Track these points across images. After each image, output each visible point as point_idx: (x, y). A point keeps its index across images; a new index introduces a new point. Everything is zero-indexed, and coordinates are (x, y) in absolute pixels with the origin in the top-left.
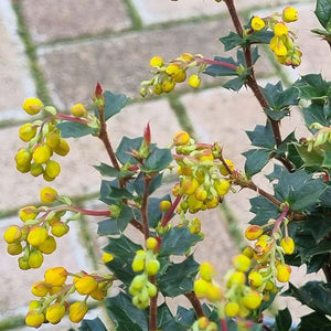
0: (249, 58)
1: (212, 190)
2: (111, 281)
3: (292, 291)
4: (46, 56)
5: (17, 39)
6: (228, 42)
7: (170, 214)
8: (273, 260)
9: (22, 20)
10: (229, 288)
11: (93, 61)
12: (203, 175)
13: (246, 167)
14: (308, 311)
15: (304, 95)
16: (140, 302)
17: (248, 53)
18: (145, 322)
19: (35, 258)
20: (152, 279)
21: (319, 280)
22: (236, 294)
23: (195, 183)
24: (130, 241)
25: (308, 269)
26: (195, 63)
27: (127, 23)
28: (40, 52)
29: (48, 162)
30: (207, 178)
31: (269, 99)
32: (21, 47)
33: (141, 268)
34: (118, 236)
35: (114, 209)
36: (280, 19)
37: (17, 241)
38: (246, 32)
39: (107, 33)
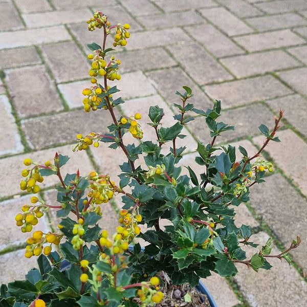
0: (120, 135)
1: (106, 196)
2: (62, 236)
3: (141, 235)
4: (25, 124)
5: (11, 116)
6: (111, 128)
7: (88, 206)
8: (133, 225)
9: (13, 107)
10: (115, 241)
11: (46, 126)
12: (102, 189)
13: (120, 184)
14: (148, 244)
15: (144, 151)
16: (76, 247)
17: (120, 133)
18: (77, 254)
19: (29, 227)
20: (81, 237)
21: (153, 229)
22: (118, 243)
23: (98, 193)
24: (70, 219)
25: (148, 226)
26: (96, 137)
27: (62, 108)
28: (22, 122)
29: (34, 186)
30: (104, 191)
31: (129, 151)
32: (14, 120)
33: (76, 232)
34: (66, 218)
35: (63, 205)
36: (133, 118)
37: (21, 221)
38: (119, 123)
39: (53, 113)
